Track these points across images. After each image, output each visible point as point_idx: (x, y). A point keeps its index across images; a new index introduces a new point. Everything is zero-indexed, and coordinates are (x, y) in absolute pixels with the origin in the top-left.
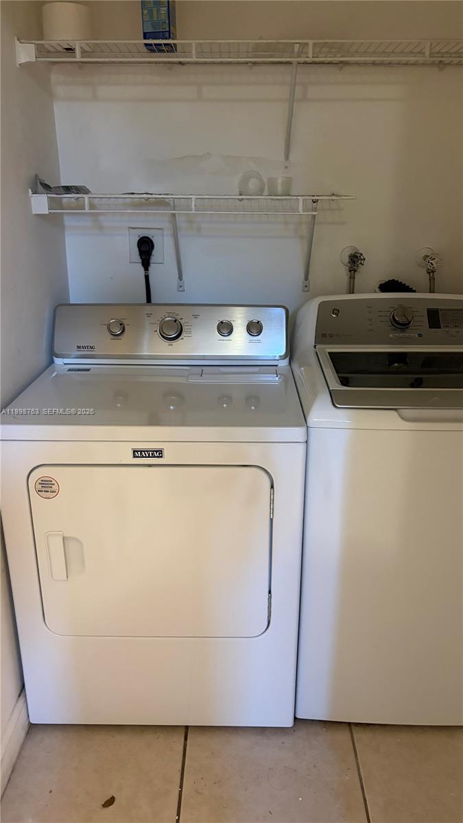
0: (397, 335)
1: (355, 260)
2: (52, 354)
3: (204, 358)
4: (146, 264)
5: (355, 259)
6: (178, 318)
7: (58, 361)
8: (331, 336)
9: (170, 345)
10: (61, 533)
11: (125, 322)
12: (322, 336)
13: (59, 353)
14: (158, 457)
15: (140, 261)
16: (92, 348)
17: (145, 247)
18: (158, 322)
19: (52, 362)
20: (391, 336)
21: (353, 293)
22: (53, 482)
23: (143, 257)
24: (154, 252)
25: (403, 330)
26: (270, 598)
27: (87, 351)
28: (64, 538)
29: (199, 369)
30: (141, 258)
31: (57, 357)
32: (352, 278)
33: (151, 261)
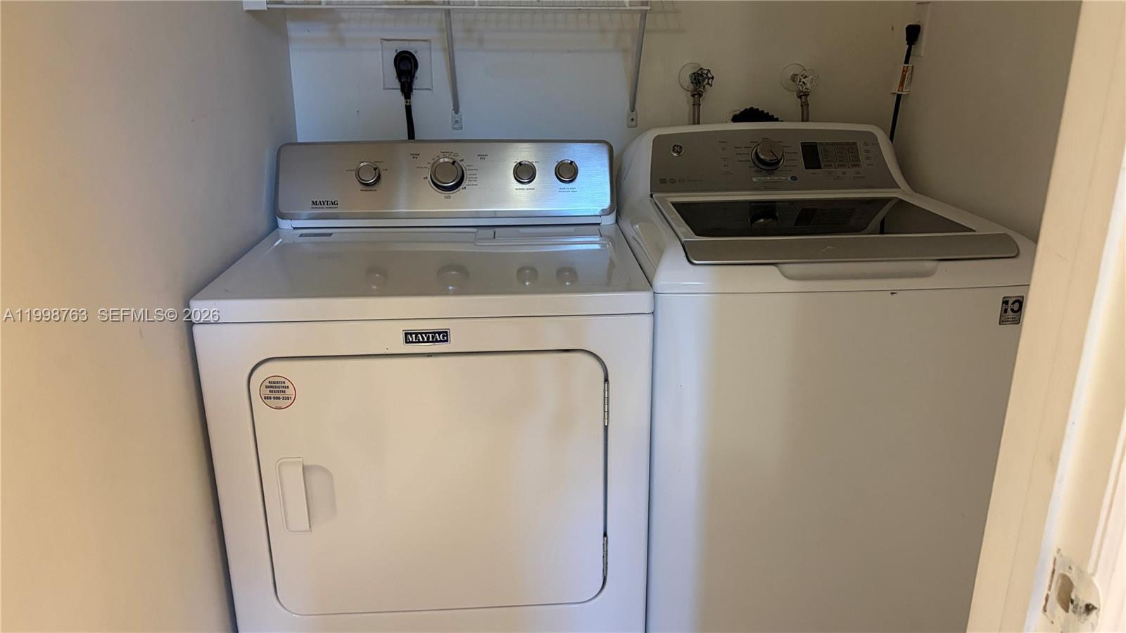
0: (762, 178)
1: (700, 80)
2: (276, 214)
3: (495, 215)
4: (407, 90)
5: (700, 78)
6: (457, 159)
7: (285, 225)
8: (673, 181)
9: (446, 197)
10: (301, 459)
11: (381, 167)
12: (660, 182)
13: (285, 212)
14: (441, 341)
15: (399, 87)
16: (333, 203)
17: (406, 66)
18: (429, 166)
19: (276, 226)
20: (754, 180)
21: (699, 123)
22: (287, 384)
23: (403, 80)
24: (418, 74)
25: (770, 172)
26: (606, 544)
27: (325, 208)
28: (305, 469)
29: (491, 231)
30: (400, 81)
31: (282, 219)
32: (697, 105)
33: (414, 87)
